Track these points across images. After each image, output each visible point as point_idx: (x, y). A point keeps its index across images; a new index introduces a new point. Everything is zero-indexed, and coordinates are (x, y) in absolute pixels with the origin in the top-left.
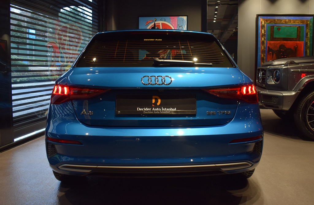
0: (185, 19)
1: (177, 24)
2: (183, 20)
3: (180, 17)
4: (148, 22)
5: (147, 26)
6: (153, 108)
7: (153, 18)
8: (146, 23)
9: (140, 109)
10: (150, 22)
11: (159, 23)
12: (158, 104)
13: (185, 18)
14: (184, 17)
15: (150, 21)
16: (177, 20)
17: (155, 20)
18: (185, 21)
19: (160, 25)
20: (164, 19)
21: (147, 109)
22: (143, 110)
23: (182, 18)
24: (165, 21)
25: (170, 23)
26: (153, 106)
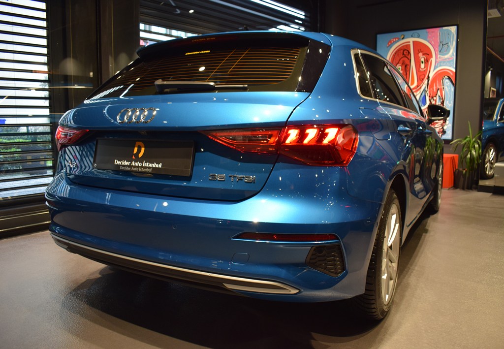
0: (452, 31)
1: (438, 41)
2: (449, 33)
3: (444, 28)
4: (390, 41)
5: (389, 47)
6: (133, 162)
7: (399, 34)
8: (388, 44)
9: (118, 163)
10: (394, 42)
11: (409, 42)
12: (140, 155)
13: (453, 29)
14: (452, 27)
15: (394, 40)
16: (438, 34)
17: (402, 37)
18: (453, 35)
19: (409, 45)
20: (416, 35)
21: (126, 163)
22: (122, 163)
23: (447, 30)
24: (419, 37)
25: (426, 40)
26: (134, 158)
